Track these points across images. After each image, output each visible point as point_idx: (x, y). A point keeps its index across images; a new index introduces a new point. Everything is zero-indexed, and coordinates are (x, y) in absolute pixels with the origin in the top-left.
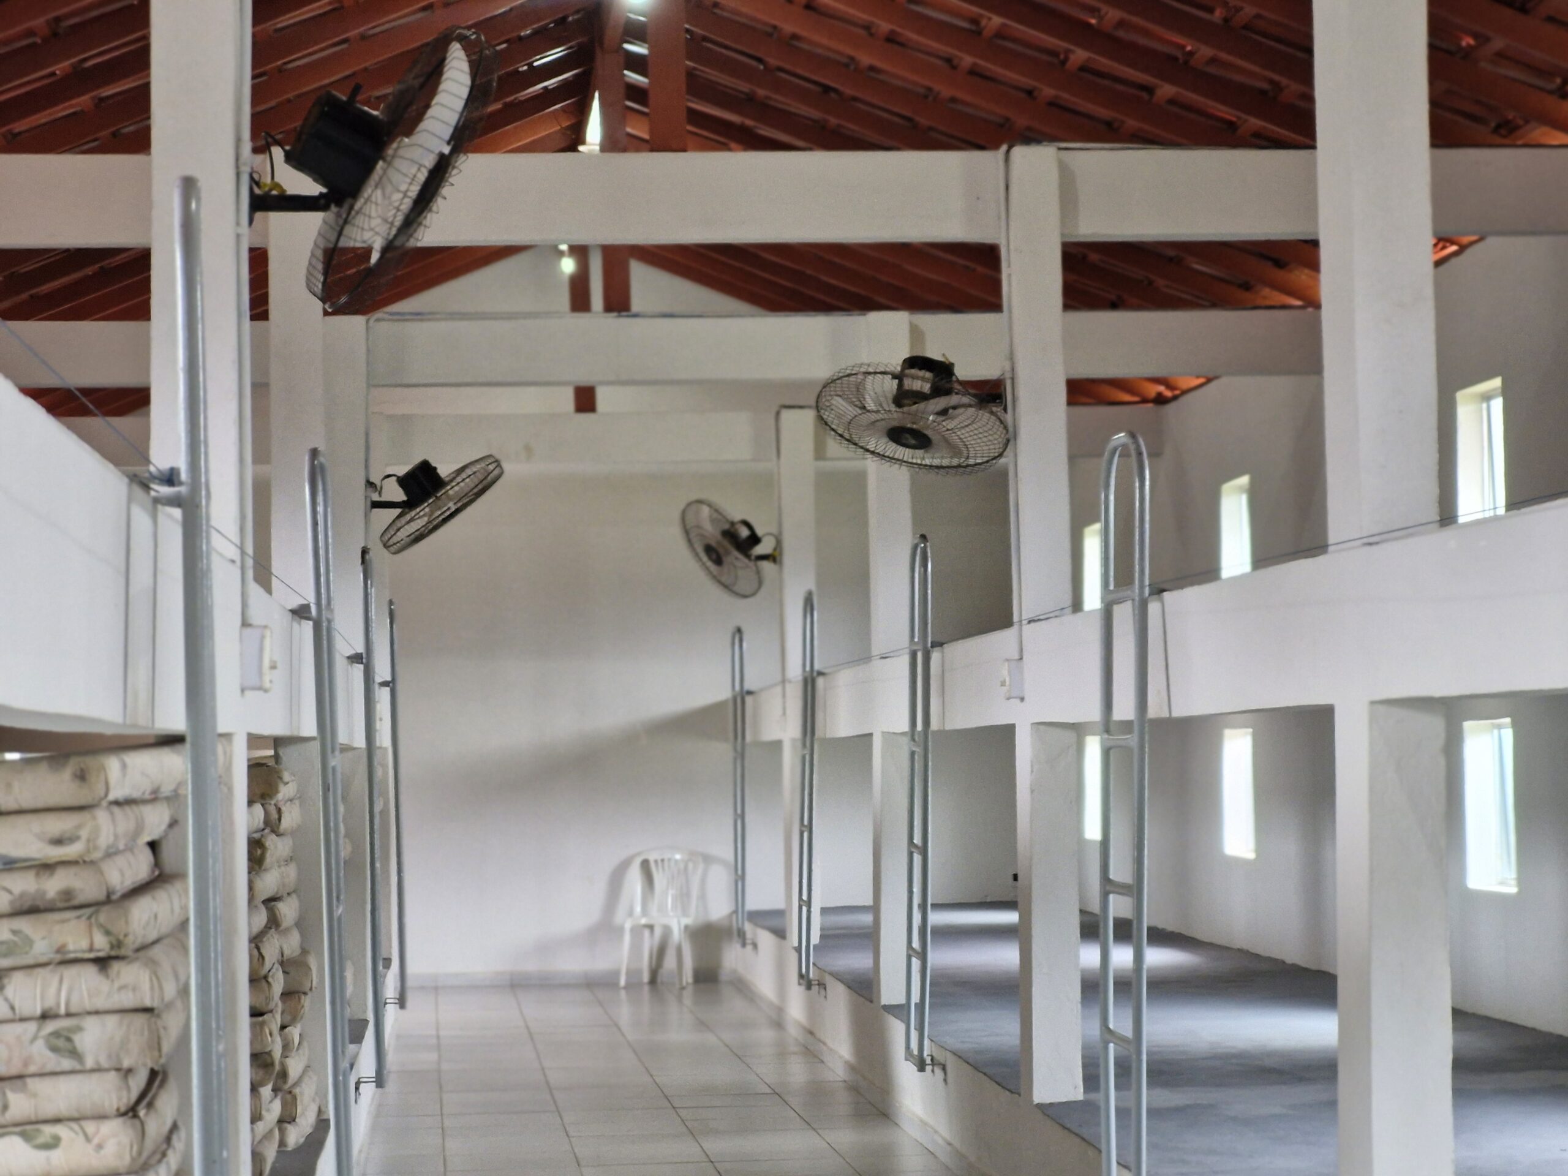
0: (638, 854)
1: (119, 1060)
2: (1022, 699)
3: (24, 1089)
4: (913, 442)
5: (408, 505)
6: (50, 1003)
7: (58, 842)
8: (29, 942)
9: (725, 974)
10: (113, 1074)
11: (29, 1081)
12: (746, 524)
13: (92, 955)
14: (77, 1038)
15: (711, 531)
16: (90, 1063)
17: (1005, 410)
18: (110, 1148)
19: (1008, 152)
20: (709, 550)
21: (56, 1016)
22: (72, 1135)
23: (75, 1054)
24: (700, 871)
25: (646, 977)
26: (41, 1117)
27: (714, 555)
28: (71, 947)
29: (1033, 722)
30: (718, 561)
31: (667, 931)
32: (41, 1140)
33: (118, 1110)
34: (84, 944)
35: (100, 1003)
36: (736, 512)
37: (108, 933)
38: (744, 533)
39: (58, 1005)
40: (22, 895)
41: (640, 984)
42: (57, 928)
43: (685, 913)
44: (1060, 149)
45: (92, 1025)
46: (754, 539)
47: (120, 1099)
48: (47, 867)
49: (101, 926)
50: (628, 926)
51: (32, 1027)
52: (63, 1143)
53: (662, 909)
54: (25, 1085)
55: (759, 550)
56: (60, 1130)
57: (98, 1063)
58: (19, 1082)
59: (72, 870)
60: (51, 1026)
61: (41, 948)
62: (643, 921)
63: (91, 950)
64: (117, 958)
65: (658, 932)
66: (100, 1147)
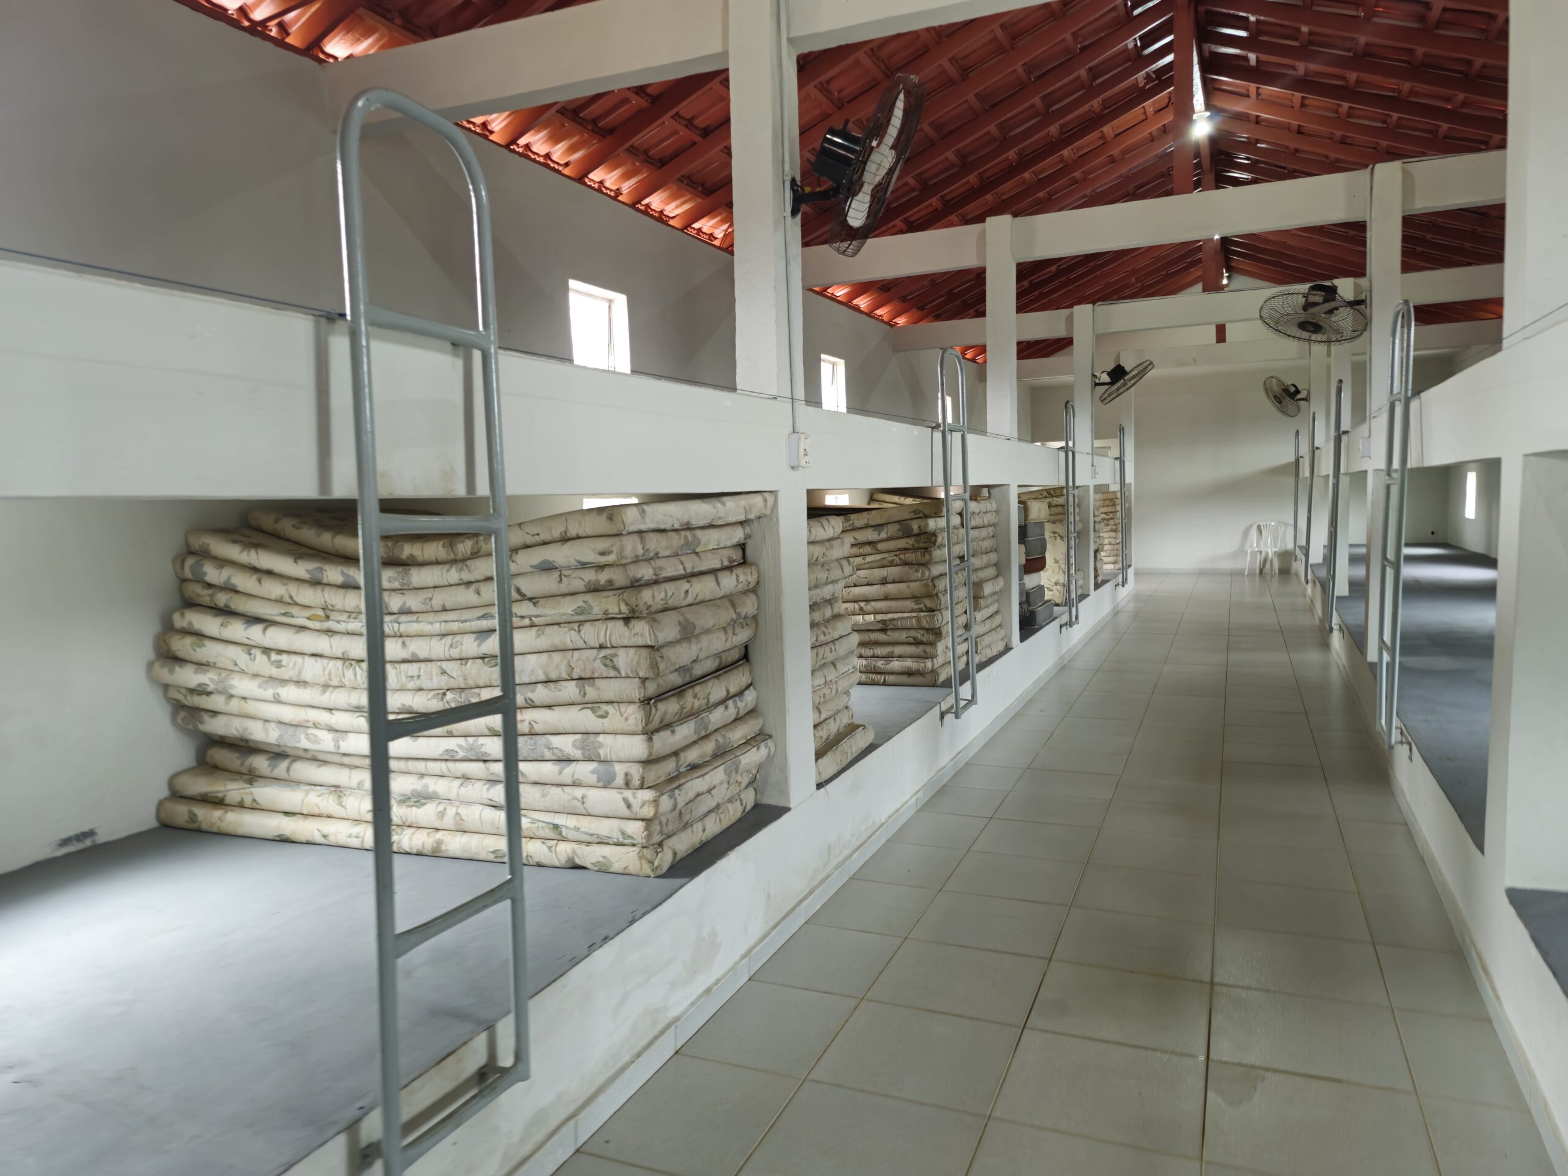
0: (1255, 523)
1: (637, 674)
2: (1370, 457)
3: (593, 685)
4: (1312, 329)
5: (1112, 383)
6: (602, 640)
7: (603, 554)
8: (591, 608)
9: (1293, 571)
10: (637, 679)
11: (596, 680)
12: (1294, 385)
13: (620, 616)
14: (615, 660)
15: (1277, 389)
16: (623, 674)
17: (1366, 307)
18: (632, 721)
19: (1373, 169)
20: (1275, 397)
21: (607, 647)
22: (614, 711)
23: (615, 668)
24: (1283, 529)
25: (1258, 572)
26: (603, 700)
27: (1278, 400)
28: (611, 611)
29: (1375, 468)
30: (1280, 402)
31: (1267, 554)
32: (600, 713)
33: (640, 699)
34: (616, 610)
35: (626, 642)
36: (1288, 381)
37: (627, 604)
38: (1293, 389)
39: (606, 641)
40: (589, 582)
41: (1256, 574)
42: (604, 600)
43: (1275, 547)
44: (1404, 163)
45: (622, 652)
46: (1298, 392)
47: (640, 694)
48: (601, 567)
49: (624, 600)
50: (1249, 551)
51: (595, 652)
52: (610, 716)
53: (1266, 545)
54: (594, 683)
55: (1299, 396)
56: (609, 708)
57: (627, 674)
58: (591, 681)
59: (613, 569)
60: (604, 653)
61: (597, 611)
62: (1256, 550)
63: (620, 613)
64: (633, 618)
65: (1263, 554)
66: (627, 719)
